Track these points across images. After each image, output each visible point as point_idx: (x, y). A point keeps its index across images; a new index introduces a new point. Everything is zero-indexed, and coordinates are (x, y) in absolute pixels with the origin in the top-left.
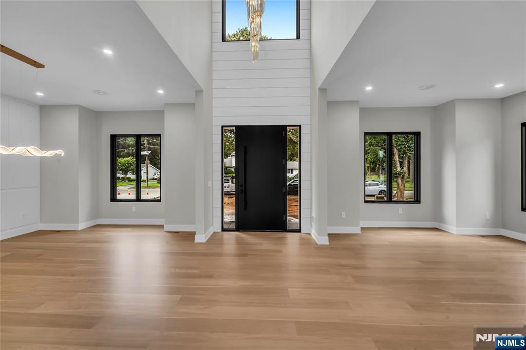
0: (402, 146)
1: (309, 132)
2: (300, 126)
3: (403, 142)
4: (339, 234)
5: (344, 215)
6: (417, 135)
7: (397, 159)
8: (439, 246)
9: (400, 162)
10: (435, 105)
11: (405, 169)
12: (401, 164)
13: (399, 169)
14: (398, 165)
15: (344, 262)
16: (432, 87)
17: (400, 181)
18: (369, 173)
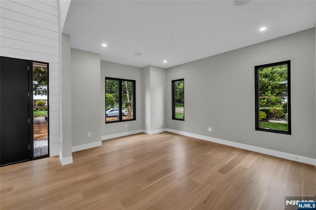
0: (130, 89)
1: (58, 71)
2: (48, 64)
3: (130, 87)
4: (85, 150)
5: (89, 135)
6: (134, 82)
7: (128, 96)
8: (143, 144)
9: (129, 97)
10: (142, 67)
11: (132, 101)
12: (130, 98)
13: (129, 101)
14: (129, 99)
15: (80, 178)
16: (139, 54)
17: (129, 107)
18: (116, 103)
